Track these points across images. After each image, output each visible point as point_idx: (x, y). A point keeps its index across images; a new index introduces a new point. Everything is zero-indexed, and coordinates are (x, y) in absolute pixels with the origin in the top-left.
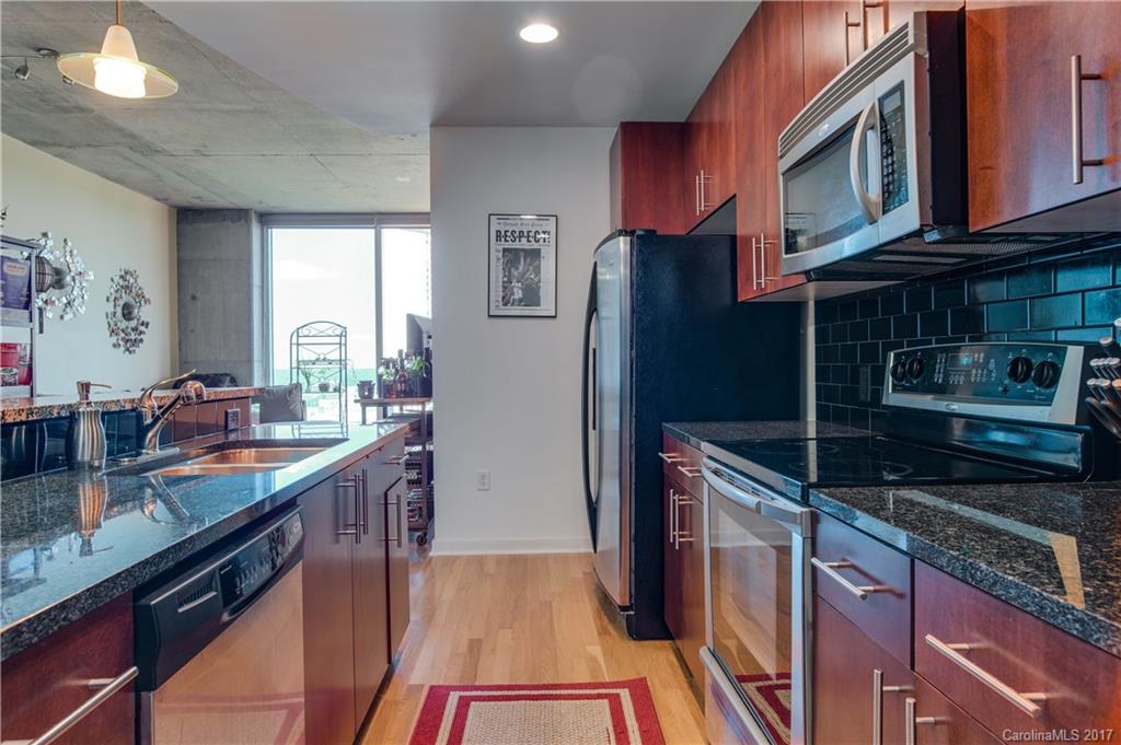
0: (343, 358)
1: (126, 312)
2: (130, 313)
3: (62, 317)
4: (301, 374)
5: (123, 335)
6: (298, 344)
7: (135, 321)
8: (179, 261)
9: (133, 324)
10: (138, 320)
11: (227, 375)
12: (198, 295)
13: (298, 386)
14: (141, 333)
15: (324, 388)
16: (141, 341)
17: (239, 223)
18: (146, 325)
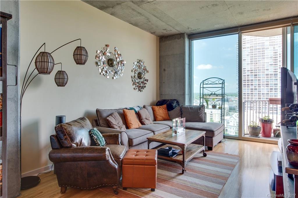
0: (223, 94)
1: (139, 76)
2: (140, 76)
3: (113, 78)
4: (204, 100)
5: (138, 85)
6: (203, 88)
7: (143, 79)
8: (160, 57)
9: (142, 80)
10: (144, 79)
11: (175, 100)
12: (166, 69)
13: (203, 106)
14: (145, 83)
15: (214, 107)
16: (145, 87)
17: (180, 39)
18: (147, 80)
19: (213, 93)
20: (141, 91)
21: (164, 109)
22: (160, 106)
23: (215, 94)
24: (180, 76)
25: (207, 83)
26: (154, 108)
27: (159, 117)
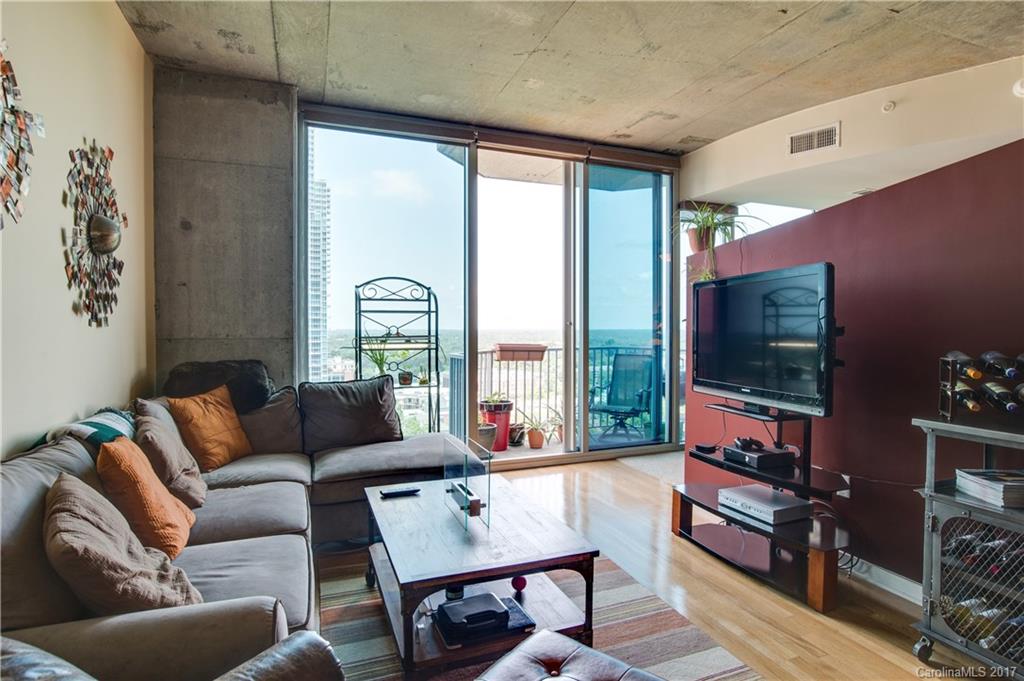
1: (95, 234)
2: (104, 238)
7: (106, 257)
11: (256, 362)
13: (389, 379)
14: (114, 282)
15: (408, 379)
16: (115, 299)
17: (273, 105)
18: (119, 266)
19: (394, 331)
20: (99, 324)
21: (221, 405)
22: (206, 396)
23: (398, 333)
24: (272, 260)
25: (370, 296)
26: (184, 409)
27: (217, 451)
